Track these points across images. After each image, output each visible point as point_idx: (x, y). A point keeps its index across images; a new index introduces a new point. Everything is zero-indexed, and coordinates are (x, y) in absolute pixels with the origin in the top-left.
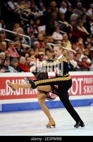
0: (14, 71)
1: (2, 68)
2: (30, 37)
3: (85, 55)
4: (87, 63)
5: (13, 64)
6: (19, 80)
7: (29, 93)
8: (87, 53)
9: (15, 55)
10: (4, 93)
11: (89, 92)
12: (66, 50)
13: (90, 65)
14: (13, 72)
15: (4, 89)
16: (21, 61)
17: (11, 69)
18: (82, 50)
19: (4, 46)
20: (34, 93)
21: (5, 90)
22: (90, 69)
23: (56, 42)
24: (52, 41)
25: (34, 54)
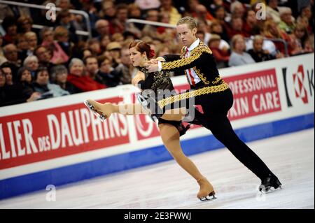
0: (61, 93)
1: (34, 91)
2: (87, 11)
3: (213, 32)
4: (220, 52)
5: (56, 77)
6: (77, 112)
7: (101, 137)
8: (218, 28)
9: (58, 57)
10: (47, 145)
11: (236, 114)
12: (171, 28)
13: (229, 53)
14: (59, 95)
15: (45, 136)
16: (73, 69)
17: (54, 88)
18: (206, 23)
19: (32, 40)
20: (113, 135)
21: (47, 137)
22: (230, 64)
23: (145, 16)
24: (137, 13)
25: (136, 44)
